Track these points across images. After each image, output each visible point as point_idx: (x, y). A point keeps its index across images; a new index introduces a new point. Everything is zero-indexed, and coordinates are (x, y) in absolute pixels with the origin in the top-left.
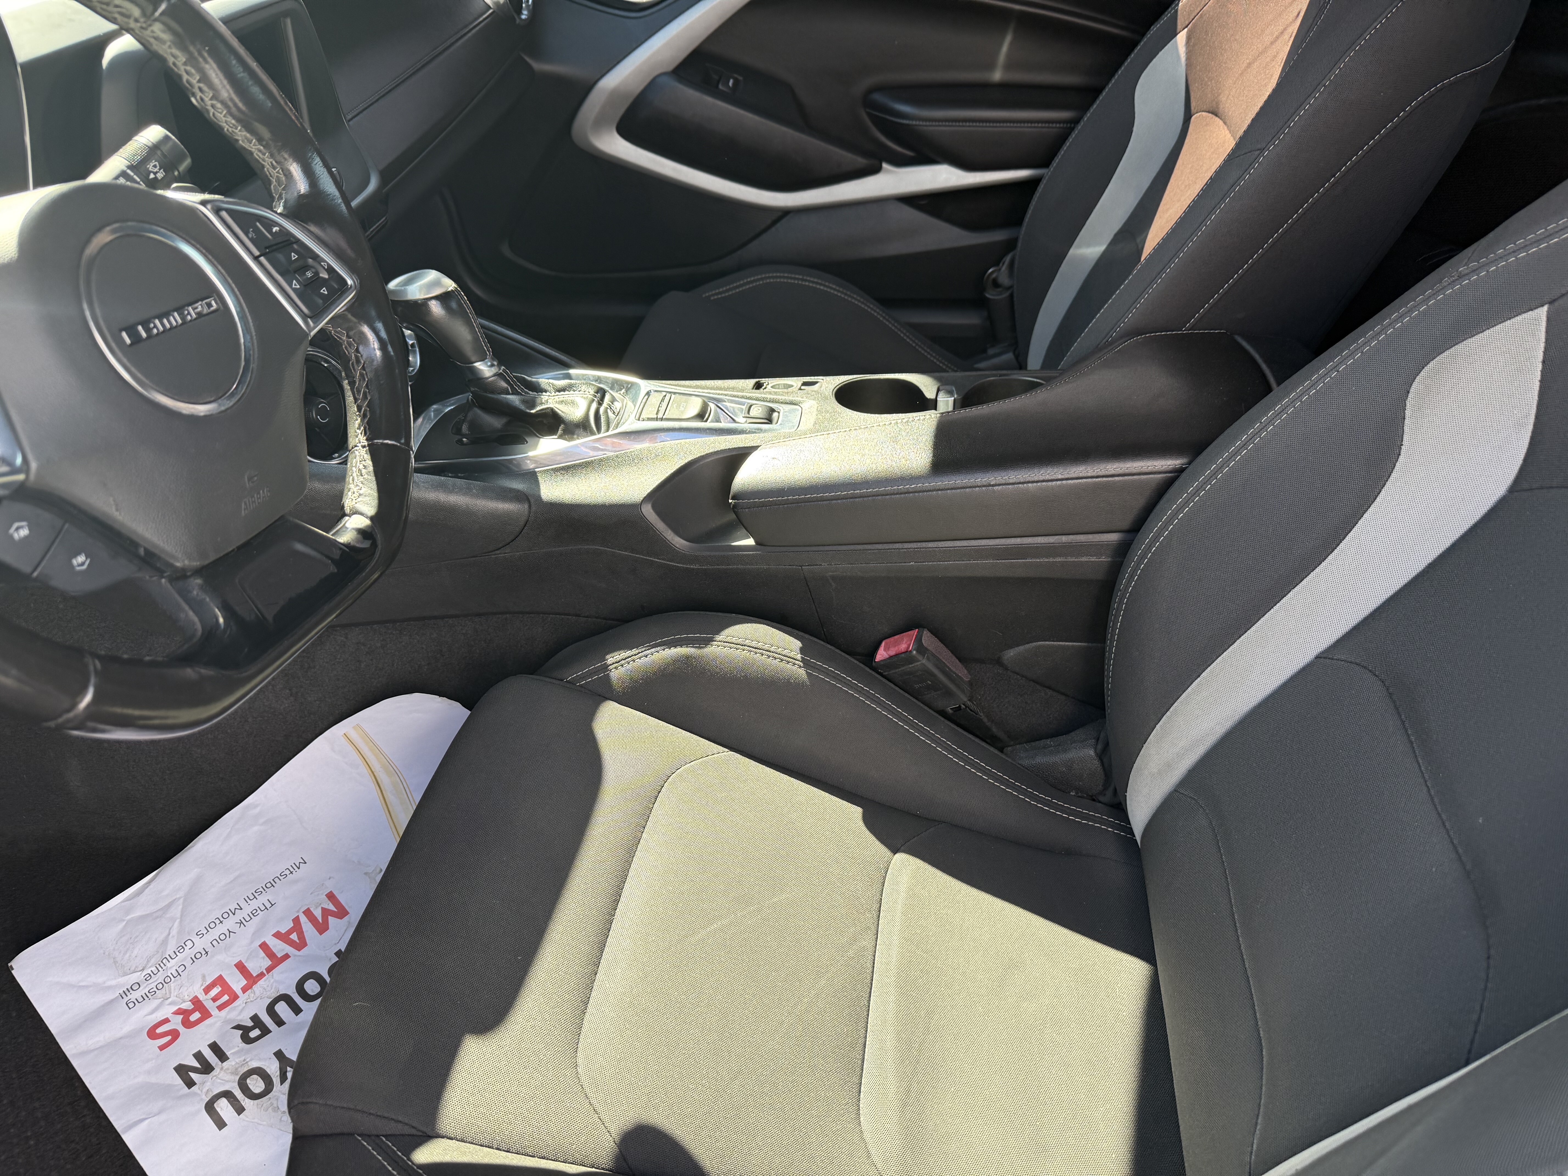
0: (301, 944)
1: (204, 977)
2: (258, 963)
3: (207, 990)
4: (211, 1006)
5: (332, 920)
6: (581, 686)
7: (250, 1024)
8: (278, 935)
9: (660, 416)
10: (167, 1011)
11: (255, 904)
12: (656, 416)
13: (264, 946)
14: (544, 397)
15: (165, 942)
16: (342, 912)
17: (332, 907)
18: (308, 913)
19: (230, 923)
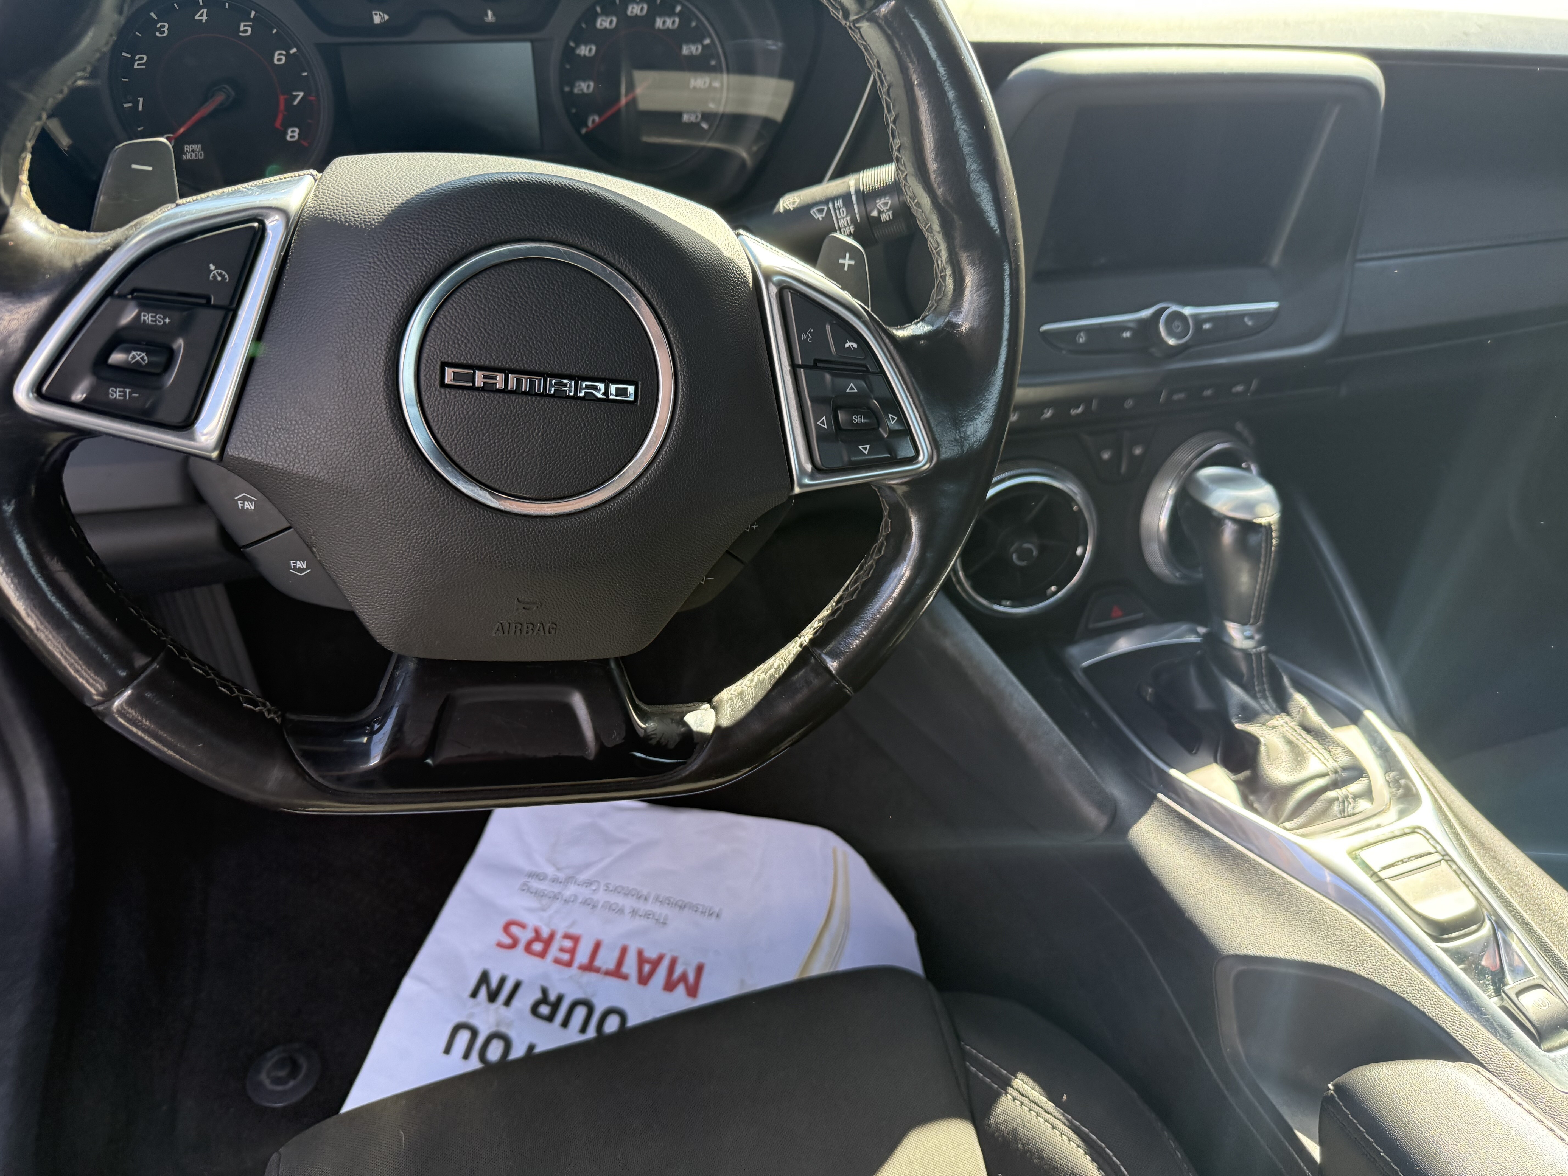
0: (644, 980)
1: (573, 924)
2: (607, 960)
3: (567, 936)
4: (554, 951)
5: (681, 989)
6: (967, 1071)
7: (552, 997)
8: (640, 953)
9: (1383, 875)
10: (532, 921)
11: (656, 909)
12: (1376, 870)
13: (624, 951)
14: (1280, 720)
15: (587, 866)
16: (692, 992)
17: (691, 977)
18: (673, 963)
19: (628, 903)
